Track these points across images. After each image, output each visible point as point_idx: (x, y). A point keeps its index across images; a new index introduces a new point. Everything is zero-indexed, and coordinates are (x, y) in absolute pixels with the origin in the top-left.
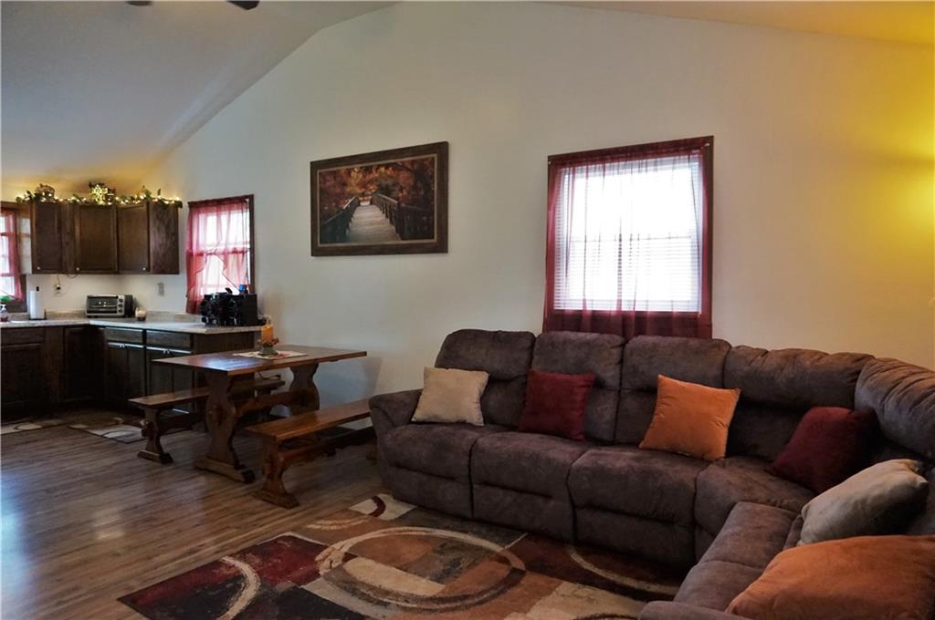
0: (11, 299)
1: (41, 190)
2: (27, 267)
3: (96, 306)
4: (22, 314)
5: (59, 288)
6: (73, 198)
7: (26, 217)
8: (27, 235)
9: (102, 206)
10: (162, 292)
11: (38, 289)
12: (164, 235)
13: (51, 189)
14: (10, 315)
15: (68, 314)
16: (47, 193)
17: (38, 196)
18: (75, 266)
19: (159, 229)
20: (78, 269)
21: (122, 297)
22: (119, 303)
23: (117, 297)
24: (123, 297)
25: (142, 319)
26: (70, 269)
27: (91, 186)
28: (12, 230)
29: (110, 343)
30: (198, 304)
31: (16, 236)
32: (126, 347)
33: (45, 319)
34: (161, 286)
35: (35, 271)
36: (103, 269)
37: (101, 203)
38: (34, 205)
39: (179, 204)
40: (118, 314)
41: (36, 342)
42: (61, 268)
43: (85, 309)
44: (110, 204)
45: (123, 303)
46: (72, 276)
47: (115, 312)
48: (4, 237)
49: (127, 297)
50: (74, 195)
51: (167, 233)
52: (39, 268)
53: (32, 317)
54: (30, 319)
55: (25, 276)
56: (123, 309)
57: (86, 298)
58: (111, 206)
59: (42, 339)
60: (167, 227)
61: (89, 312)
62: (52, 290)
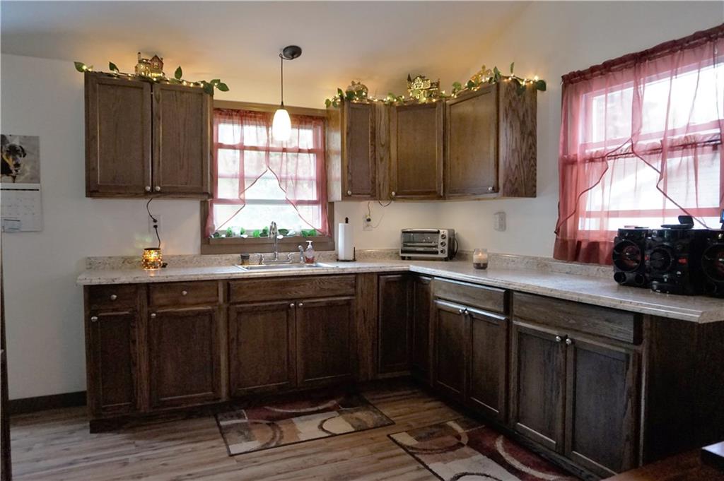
0: (318, 233)
1: (353, 89)
2: (336, 192)
3: (412, 244)
4: (329, 253)
5: (369, 220)
6: (388, 98)
7: (336, 131)
8: (336, 153)
9: (424, 104)
10: (502, 226)
11: (347, 221)
12: (518, 135)
13: (364, 87)
14: (316, 254)
15: (378, 253)
16: (360, 92)
17: (350, 94)
18: (390, 191)
19: (511, 126)
20: (393, 193)
21: (443, 232)
22: (441, 240)
23: (438, 232)
24: (446, 233)
25: (482, 267)
26: (385, 193)
27: (410, 80)
28: (320, 146)
29: (440, 302)
30: (584, 245)
31: (325, 152)
32: (471, 314)
33: (354, 260)
34: (502, 215)
35: (345, 196)
36: (423, 193)
37: (424, 100)
38: (346, 106)
39: (541, 85)
40: (440, 255)
41: (346, 296)
42: (374, 194)
43: (400, 247)
44: (434, 100)
45: (446, 241)
46: (385, 203)
47: (436, 253)
48: (312, 155)
49: (449, 230)
50: (390, 94)
51: (522, 133)
52: (349, 192)
53: (341, 257)
54: (338, 260)
55: (332, 204)
56: (446, 248)
57: (400, 232)
58: (435, 103)
59: (352, 290)
60: (523, 123)
61: (403, 252)
62: (362, 222)
